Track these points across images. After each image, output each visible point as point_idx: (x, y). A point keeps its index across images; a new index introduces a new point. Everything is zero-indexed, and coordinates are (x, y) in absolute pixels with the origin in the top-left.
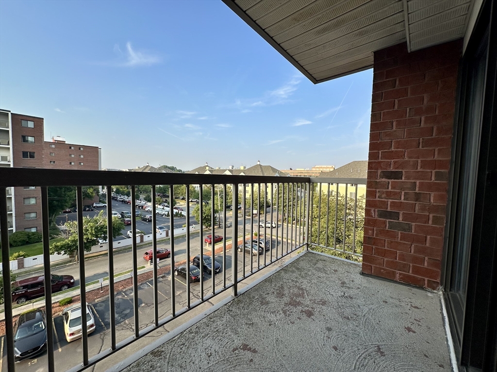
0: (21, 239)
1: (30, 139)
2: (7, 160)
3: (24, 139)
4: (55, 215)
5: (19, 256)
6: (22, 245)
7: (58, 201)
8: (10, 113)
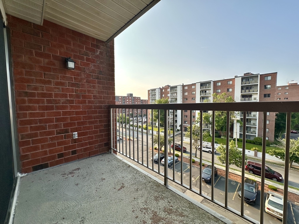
0: (259, 141)
1: (269, 86)
2: (256, 100)
3: (265, 87)
4: (281, 133)
5: (255, 150)
6: (259, 145)
7: (283, 124)
8: (259, 75)
